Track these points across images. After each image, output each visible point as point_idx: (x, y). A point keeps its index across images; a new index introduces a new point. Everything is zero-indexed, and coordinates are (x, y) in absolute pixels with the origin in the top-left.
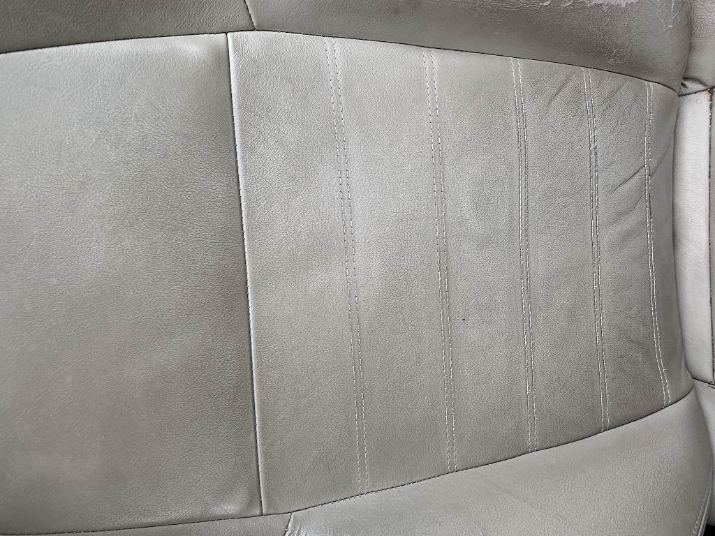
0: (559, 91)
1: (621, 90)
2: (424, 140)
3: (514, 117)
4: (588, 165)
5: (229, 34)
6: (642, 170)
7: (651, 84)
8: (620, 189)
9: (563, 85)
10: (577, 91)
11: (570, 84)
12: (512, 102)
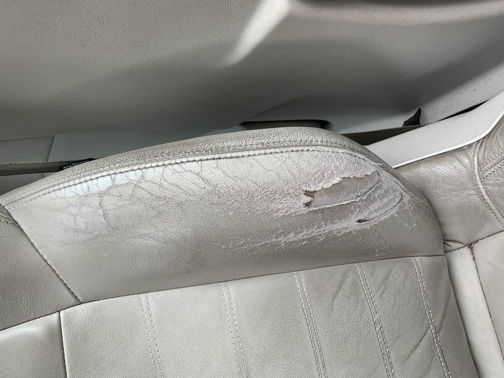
0: (340, 288)
1: (393, 273)
2: (230, 359)
3: (304, 322)
4: (378, 345)
5: (61, 312)
6: (429, 332)
7: (417, 258)
8: (413, 357)
9: (342, 283)
10: (355, 284)
11: (348, 281)
12: (301, 310)
